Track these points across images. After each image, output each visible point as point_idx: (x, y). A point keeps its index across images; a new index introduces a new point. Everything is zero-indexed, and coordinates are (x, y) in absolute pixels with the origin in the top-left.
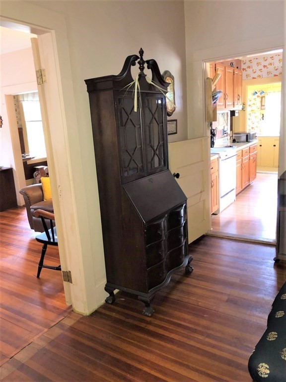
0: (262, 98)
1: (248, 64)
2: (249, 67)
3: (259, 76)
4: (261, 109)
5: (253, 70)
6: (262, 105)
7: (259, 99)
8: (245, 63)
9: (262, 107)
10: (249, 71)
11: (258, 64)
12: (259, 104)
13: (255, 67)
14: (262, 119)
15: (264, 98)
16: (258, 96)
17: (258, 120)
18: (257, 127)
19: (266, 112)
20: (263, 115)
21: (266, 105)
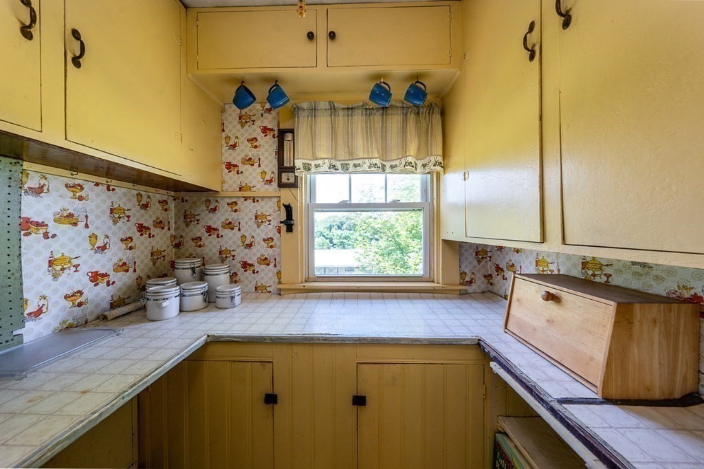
0: (282, 134)
4: (281, 185)
6: (282, 169)
7: (269, 144)
9: (285, 176)
12: (270, 165)
14: (284, 228)
15: (289, 137)
16: (265, 130)
17: (269, 230)
18: (265, 261)
19: (299, 199)
20: (288, 209)
21: (298, 163)
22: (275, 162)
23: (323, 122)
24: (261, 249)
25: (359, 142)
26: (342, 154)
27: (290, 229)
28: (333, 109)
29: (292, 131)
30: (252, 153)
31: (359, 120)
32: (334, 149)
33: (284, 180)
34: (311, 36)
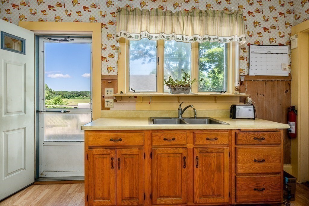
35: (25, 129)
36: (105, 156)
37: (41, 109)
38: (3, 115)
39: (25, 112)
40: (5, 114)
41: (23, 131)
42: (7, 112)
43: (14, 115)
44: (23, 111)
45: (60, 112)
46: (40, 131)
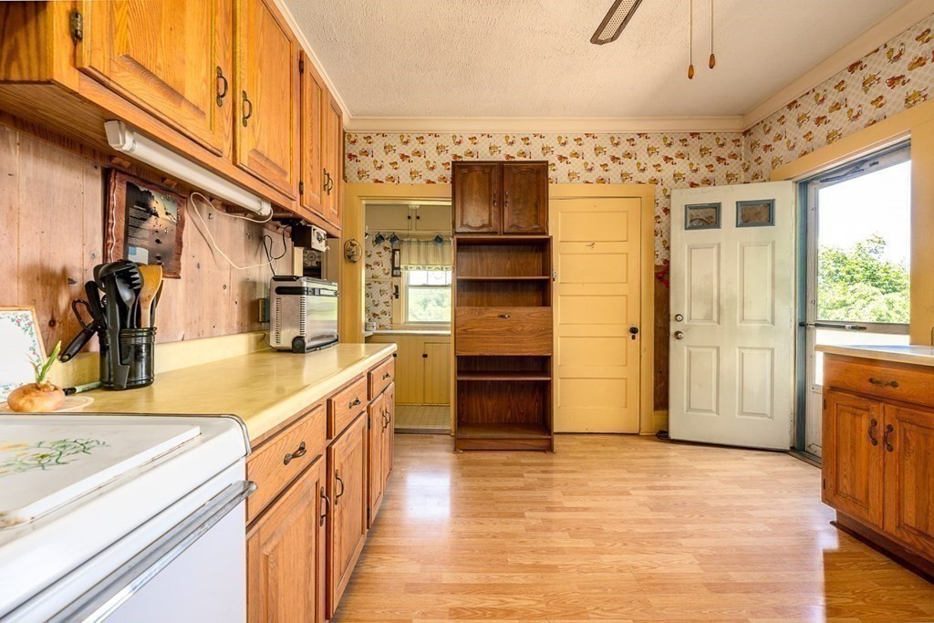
0: (394, 252)
1: (362, 145)
2: (365, 153)
3: (391, 179)
4: (393, 276)
5: (375, 162)
6: (394, 268)
7: (387, 255)
8: (354, 142)
9: (395, 272)
10: (366, 163)
11: (387, 148)
12: (388, 266)
13: (380, 155)
14: (394, 296)
15: (398, 252)
16: (385, 248)
17: (386, 298)
18: (384, 313)
19: (403, 282)
20: (397, 287)
21: (402, 266)
22: (390, 265)
23: (414, 247)
24: (382, 307)
25: (431, 257)
26: (423, 262)
27: (397, 297)
28: (419, 242)
29: (399, 250)
30: (379, 259)
31: (431, 246)
32: (419, 260)
33: (395, 273)
34: (409, 217)
35: (772, 350)
36: (859, 412)
37: (810, 320)
38: (738, 324)
39: (773, 323)
40: (741, 322)
41: (768, 354)
42: (743, 319)
43: (753, 325)
44: (769, 319)
45: (844, 327)
46: (808, 363)
